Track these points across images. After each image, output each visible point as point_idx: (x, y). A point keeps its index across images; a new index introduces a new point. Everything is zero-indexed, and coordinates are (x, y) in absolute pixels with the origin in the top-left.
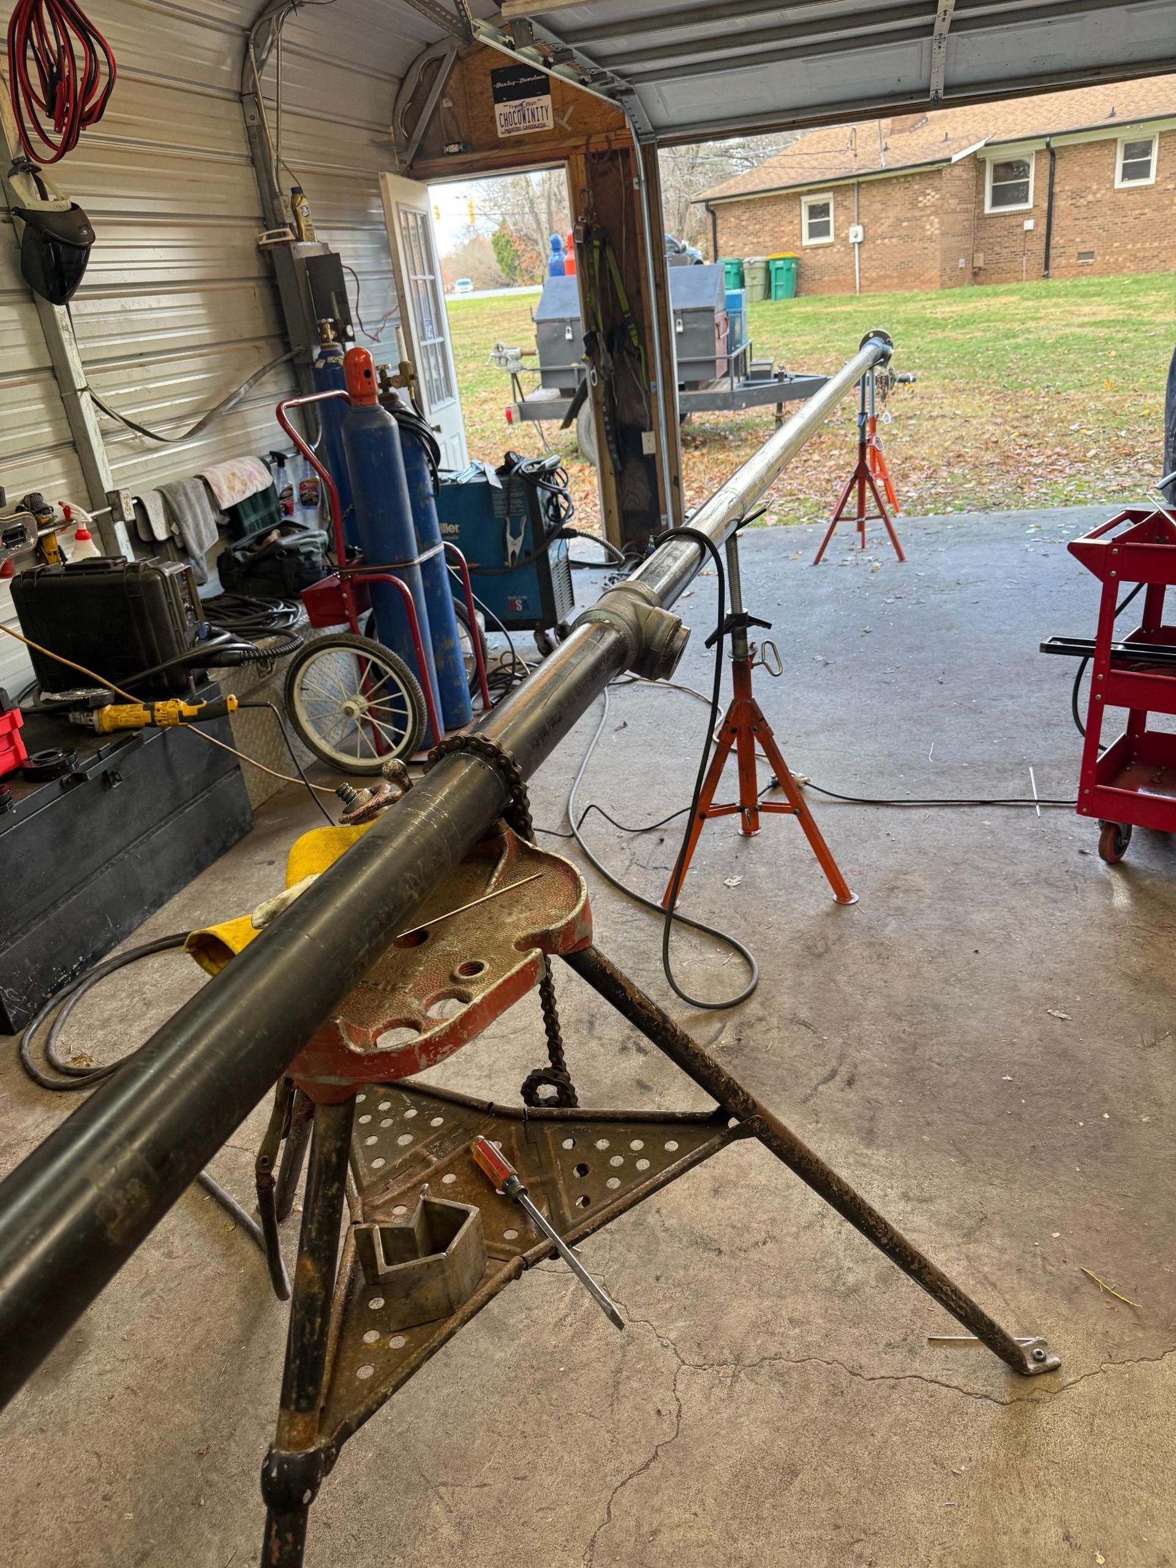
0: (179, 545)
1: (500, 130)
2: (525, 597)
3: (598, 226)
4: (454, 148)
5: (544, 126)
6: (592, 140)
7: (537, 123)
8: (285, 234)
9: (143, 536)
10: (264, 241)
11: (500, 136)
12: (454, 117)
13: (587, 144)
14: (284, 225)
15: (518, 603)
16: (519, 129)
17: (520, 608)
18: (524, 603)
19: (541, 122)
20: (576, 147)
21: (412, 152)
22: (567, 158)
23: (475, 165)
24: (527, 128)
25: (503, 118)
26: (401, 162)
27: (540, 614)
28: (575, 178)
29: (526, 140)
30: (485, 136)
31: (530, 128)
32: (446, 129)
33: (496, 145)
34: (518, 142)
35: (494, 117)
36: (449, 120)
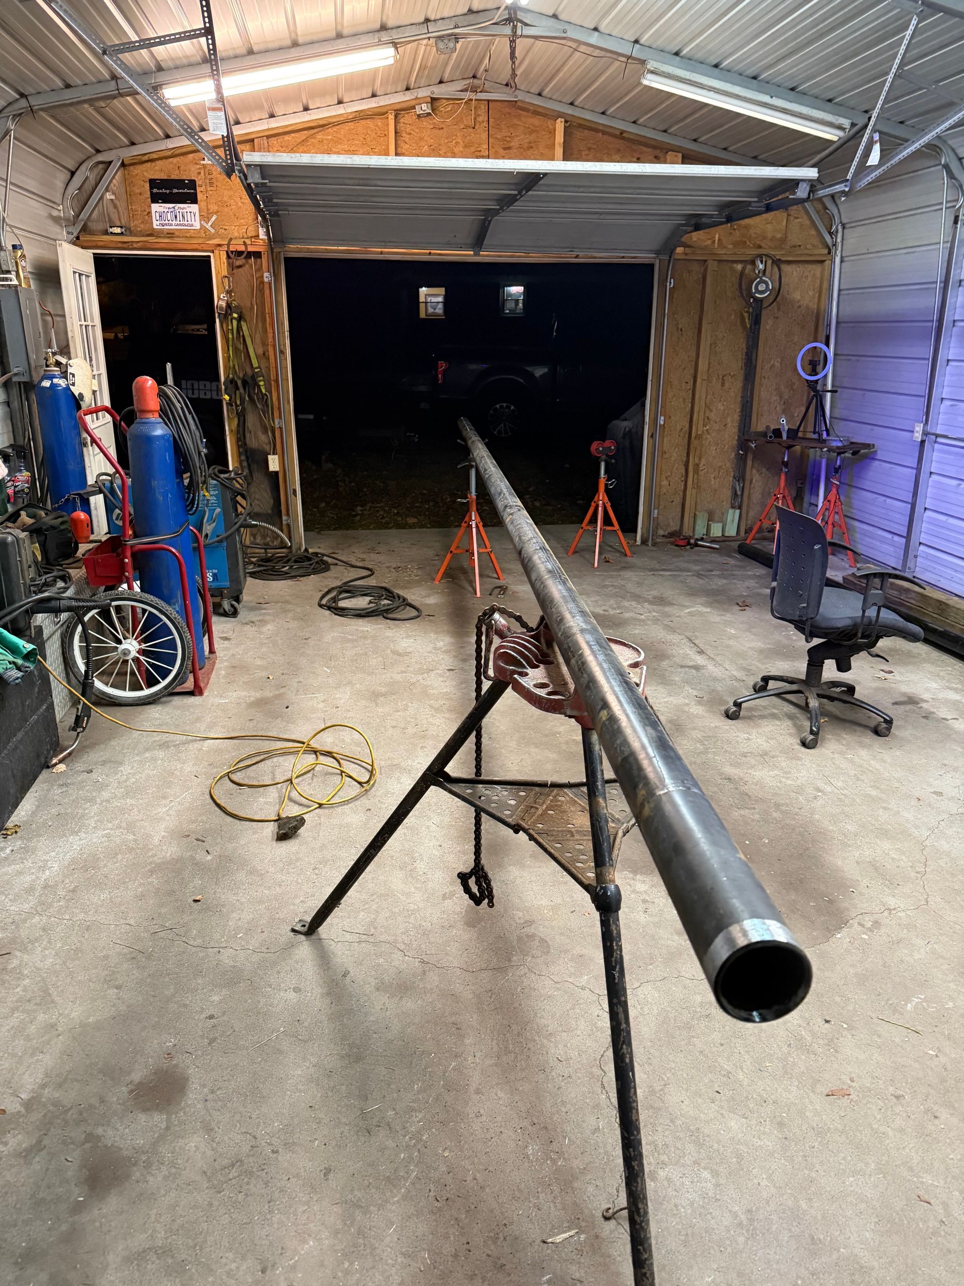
1: (154, 224)
2: (215, 571)
4: (116, 230)
5: (192, 226)
6: (232, 242)
7: (186, 223)
8: (11, 279)
11: (155, 226)
12: (116, 207)
14: (10, 272)
15: (209, 575)
16: (171, 225)
17: (210, 579)
18: (214, 576)
19: (190, 222)
20: (220, 245)
21: (78, 228)
22: (212, 252)
23: (135, 245)
24: (178, 225)
25: (157, 214)
26: (68, 233)
27: (227, 584)
28: (218, 267)
29: (177, 234)
30: (142, 226)
31: (181, 225)
32: (108, 215)
33: (152, 233)
34: (171, 234)
35: (149, 213)
36: (111, 209)
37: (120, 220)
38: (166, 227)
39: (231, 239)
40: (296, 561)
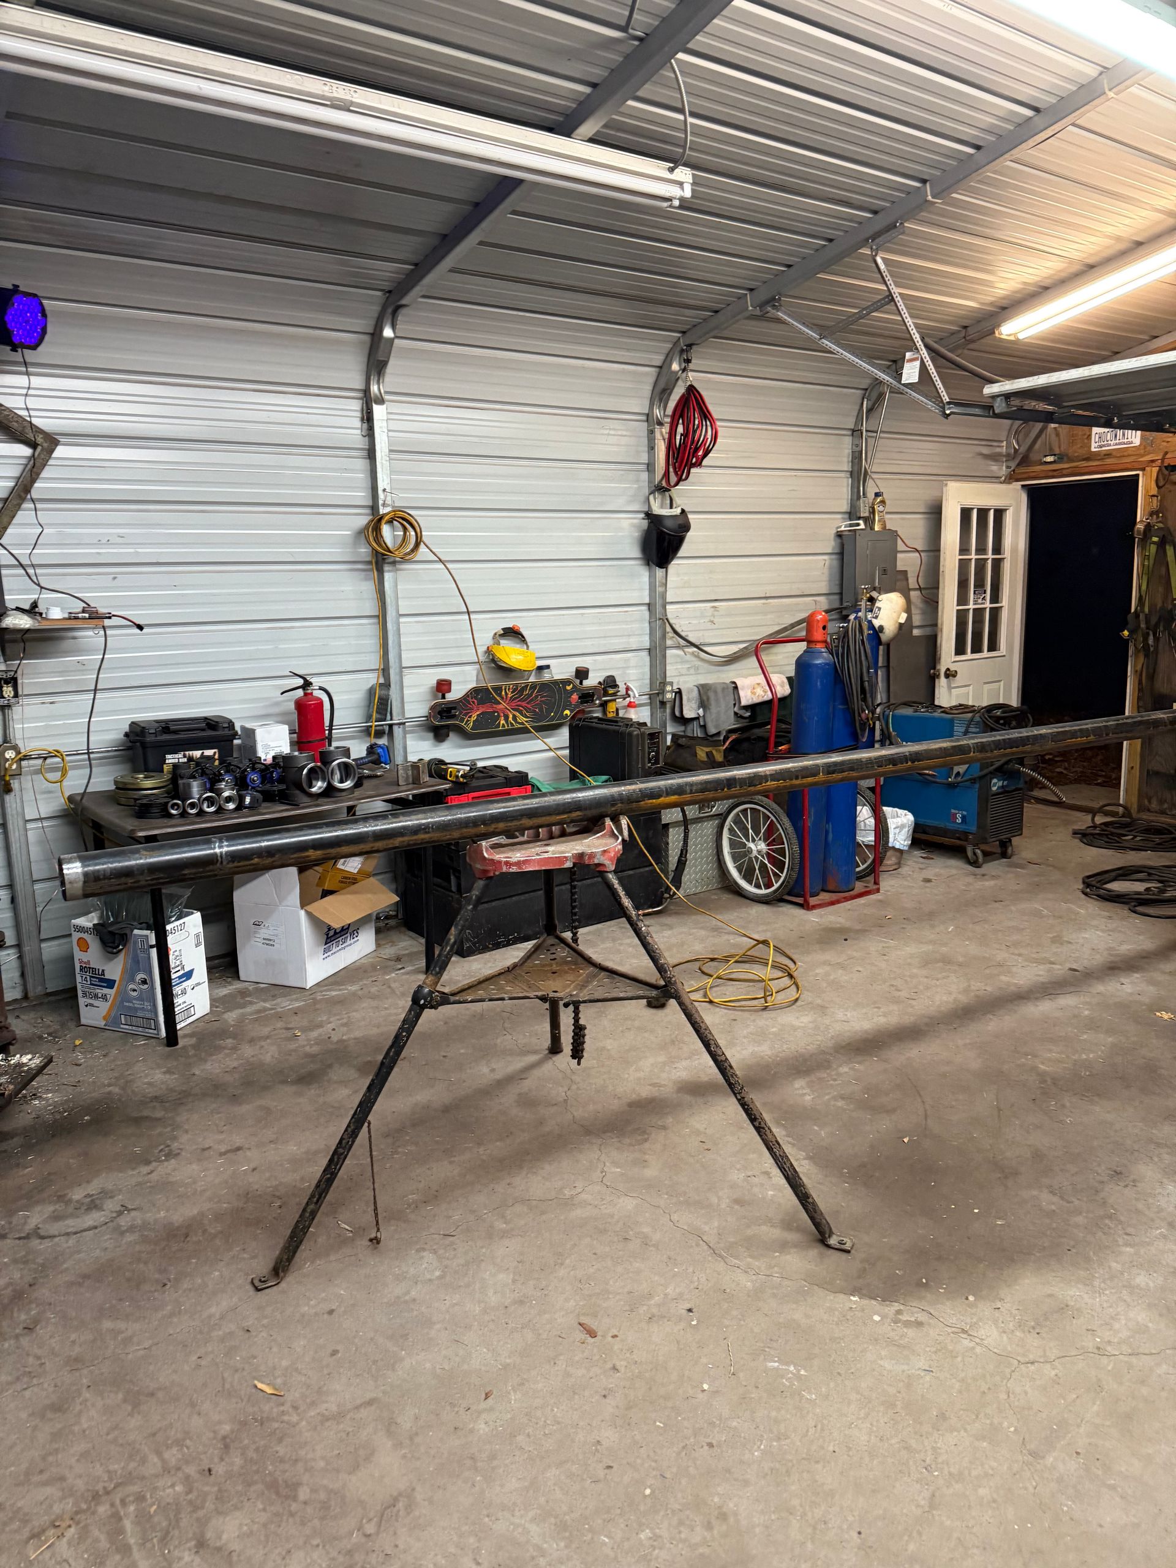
0: (702, 723)
1: (1093, 447)
2: (965, 813)
3: (1161, 525)
4: (1050, 459)
5: (1132, 443)
6: (1167, 456)
7: (1126, 440)
8: (858, 525)
9: (677, 713)
10: (843, 529)
11: (1093, 449)
12: (1058, 435)
13: (1163, 460)
14: (859, 518)
15: (959, 816)
16: (1110, 445)
17: (959, 820)
18: (964, 818)
19: (1130, 440)
20: (1153, 461)
21: (1017, 461)
22: (1143, 469)
23: (1065, 472)
24: (1116, 444)
25: (1097, 436)
26: (1008, 467)
27: (973, 828)
28: (1145, 486)
29: (1114, 453)
30: (1080, 451)
31: (1120, 444)
32: (1050, 444)
33: (1091, 457)
34: (1108, 454)
35: (1090, 435)
36: (1053, 436)
37: (1060, 447)
38: (1104, 449)
39: (1166, 453)
40: (1142, 832)
